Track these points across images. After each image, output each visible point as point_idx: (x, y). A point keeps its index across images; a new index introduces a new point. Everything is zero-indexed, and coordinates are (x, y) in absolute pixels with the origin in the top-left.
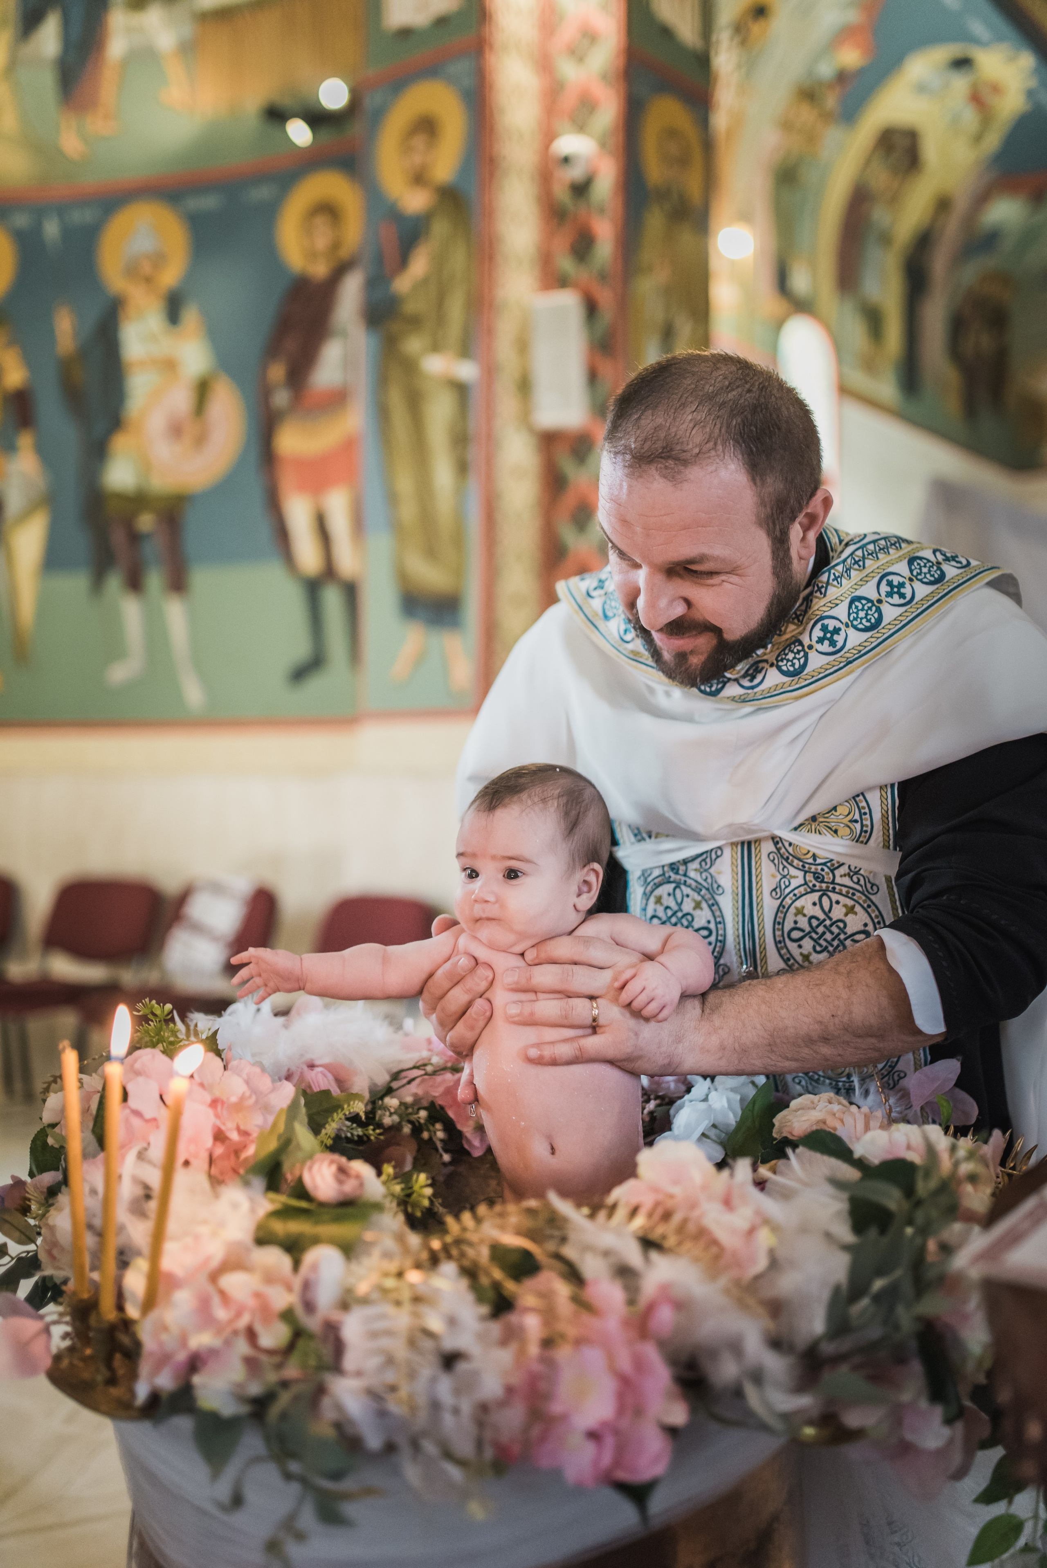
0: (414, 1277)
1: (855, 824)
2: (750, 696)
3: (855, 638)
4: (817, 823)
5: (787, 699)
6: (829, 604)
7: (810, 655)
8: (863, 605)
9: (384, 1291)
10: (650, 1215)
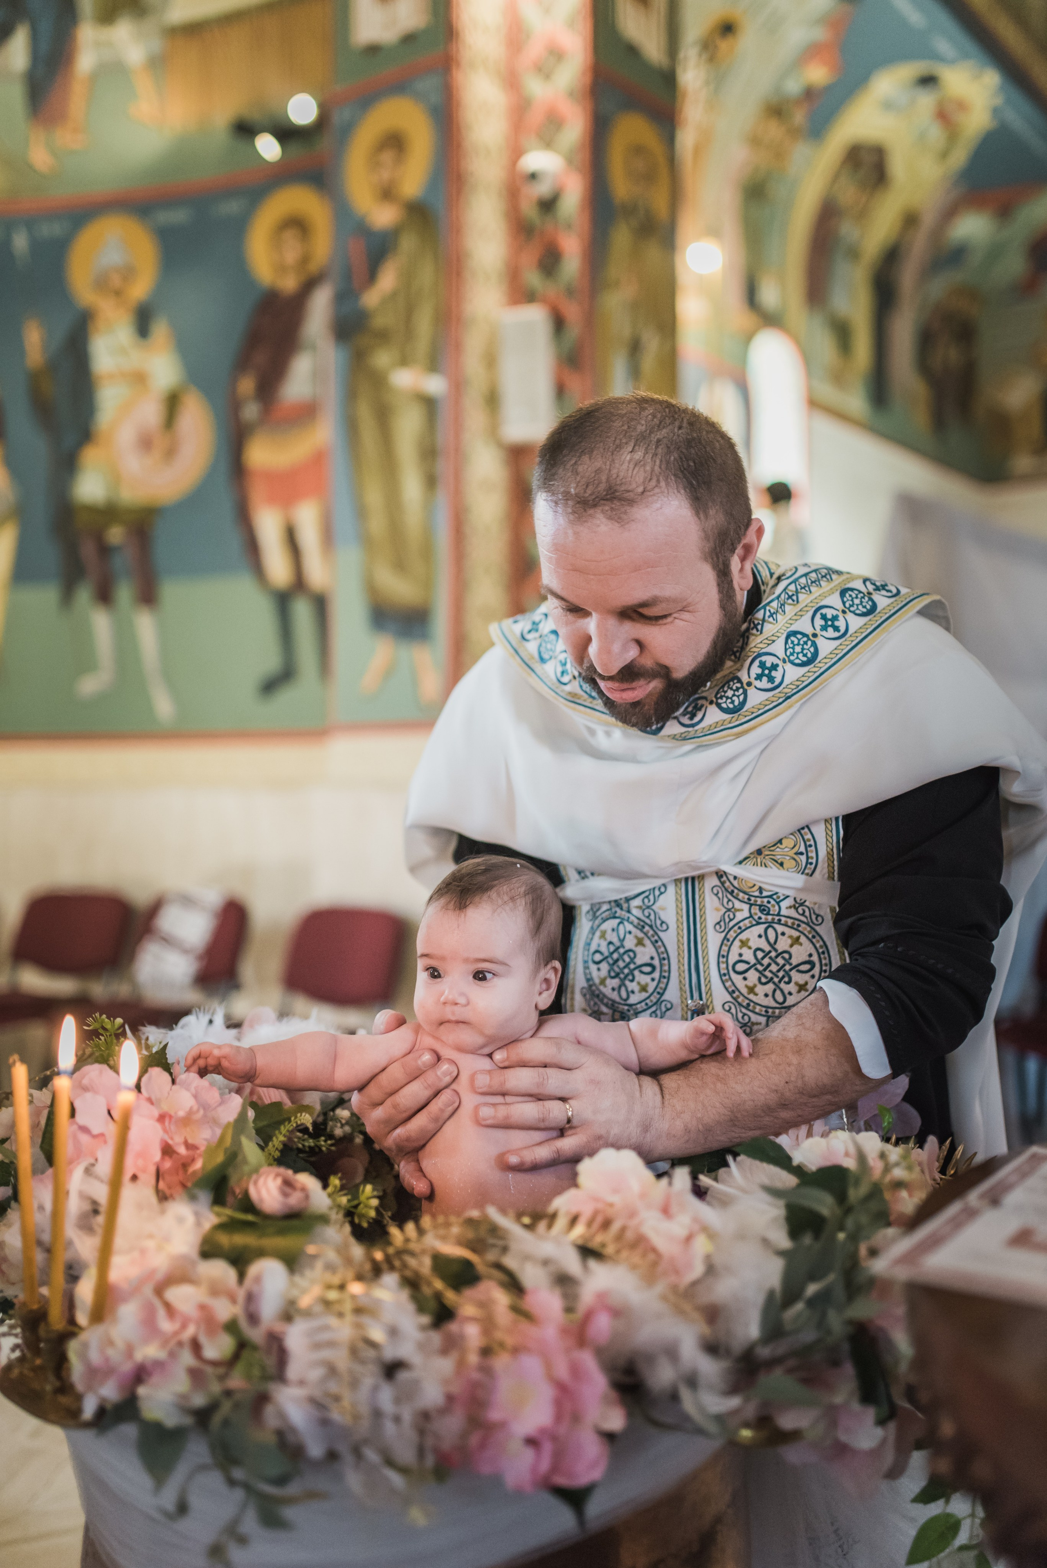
0: (356, 1288)
1: (801, 857)
2: (691, 734)
3: (792, 674)
4: (762, 856)
5: (729, 736)
6: (766, 641)
7: (749, 692)
8: (799, 640)
9: (327, 1304)
10: (590, 1224)
